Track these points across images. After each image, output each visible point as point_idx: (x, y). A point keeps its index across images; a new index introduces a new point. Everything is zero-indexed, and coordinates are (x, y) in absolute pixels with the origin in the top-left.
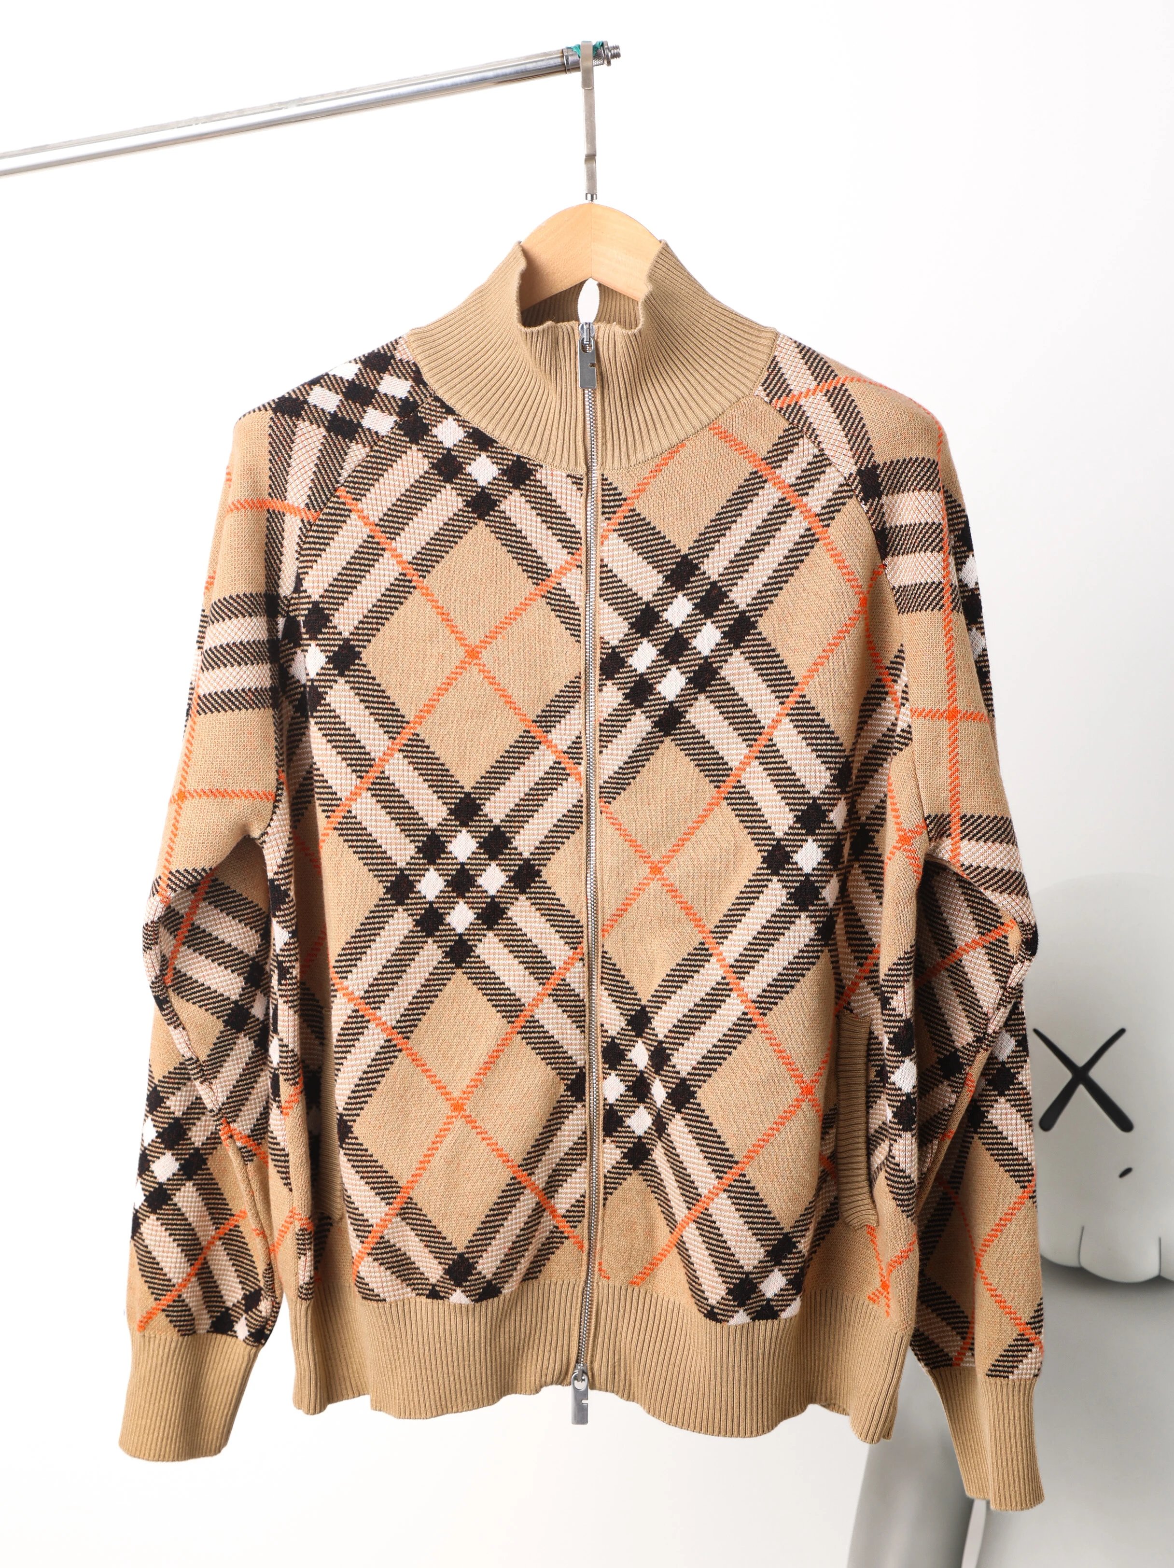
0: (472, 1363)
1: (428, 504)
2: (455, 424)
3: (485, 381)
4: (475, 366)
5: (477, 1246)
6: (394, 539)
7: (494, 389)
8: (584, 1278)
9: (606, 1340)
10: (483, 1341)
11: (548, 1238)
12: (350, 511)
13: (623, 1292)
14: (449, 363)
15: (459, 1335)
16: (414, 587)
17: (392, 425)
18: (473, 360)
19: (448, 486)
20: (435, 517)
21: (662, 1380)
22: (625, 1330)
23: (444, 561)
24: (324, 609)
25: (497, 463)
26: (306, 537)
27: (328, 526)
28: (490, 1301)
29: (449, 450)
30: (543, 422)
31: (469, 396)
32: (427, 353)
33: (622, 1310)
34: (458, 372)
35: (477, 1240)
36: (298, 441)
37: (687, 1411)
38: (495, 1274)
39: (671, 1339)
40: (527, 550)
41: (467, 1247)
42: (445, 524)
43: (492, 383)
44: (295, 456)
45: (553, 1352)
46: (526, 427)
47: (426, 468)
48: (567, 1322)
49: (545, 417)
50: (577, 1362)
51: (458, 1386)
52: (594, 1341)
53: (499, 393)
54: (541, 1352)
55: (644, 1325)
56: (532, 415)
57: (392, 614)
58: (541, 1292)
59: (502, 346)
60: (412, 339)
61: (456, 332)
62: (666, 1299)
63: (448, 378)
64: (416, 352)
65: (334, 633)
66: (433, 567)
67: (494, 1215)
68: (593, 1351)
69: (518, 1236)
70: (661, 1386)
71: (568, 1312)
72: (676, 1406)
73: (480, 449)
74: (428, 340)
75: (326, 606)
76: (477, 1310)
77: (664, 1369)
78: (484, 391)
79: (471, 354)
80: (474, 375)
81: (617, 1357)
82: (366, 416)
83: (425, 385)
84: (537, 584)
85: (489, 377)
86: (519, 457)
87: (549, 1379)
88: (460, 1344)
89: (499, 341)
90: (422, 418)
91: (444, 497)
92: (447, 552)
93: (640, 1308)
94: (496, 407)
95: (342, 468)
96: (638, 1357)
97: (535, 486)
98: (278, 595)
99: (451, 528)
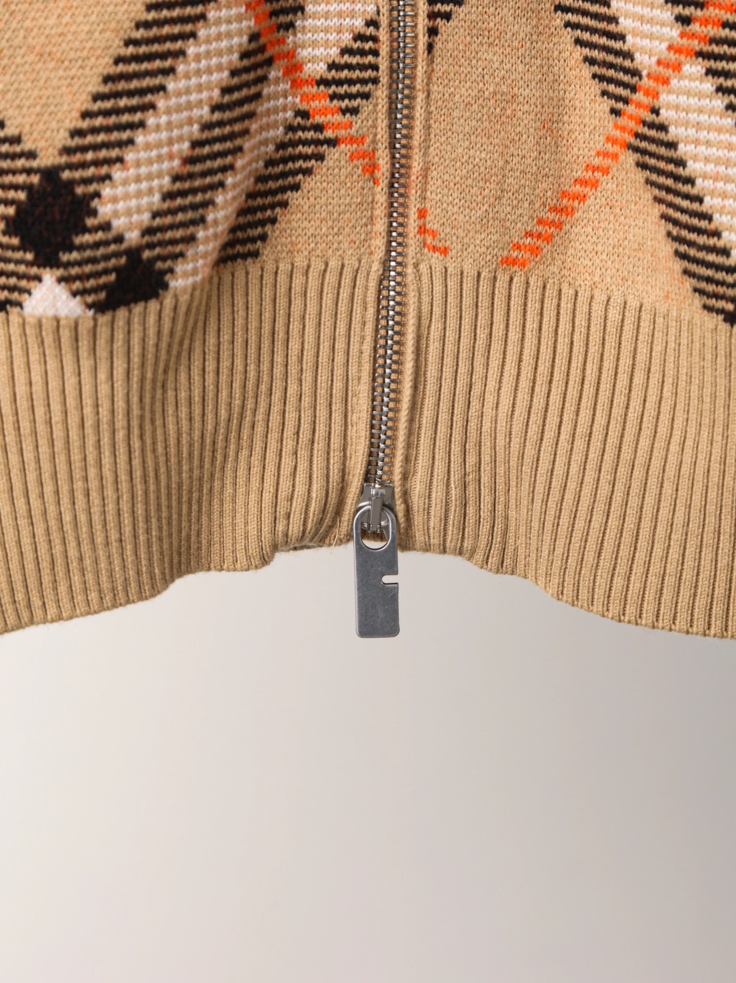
0: (94, 484)
5: (96, 147)
8: (380, 254)
9: (444, 417)
10: (120, 422)
11: (282, 146)
13: (484, 287)
15: (56, 407)
21: (600, 507)
22: (492, 385)
28: (138, 309)
33: (482, 334)
35: (95, 131)
37: (670, 581)
38: (148, 231)
39: (620, 400)
41: (67, 151)
45: (303, 454)
48: (339, 371)
50: (367, 479)
51: (58, 549)
52: (411, 420)
54: (271, 456)
55: (543, 368)
58: (268, 293)
62: (600, 297)
67: (137, 59)
68: (408, 446)
69: (207, 126)
70: (596, 523)
71: (340, 345)
72: (638, 569)
76: (103, 333)
77: (605, 477)
81: (471, 460)
87: (295, 529)
88: (58, 433)
93: (531, 325)
96: (530, 452)
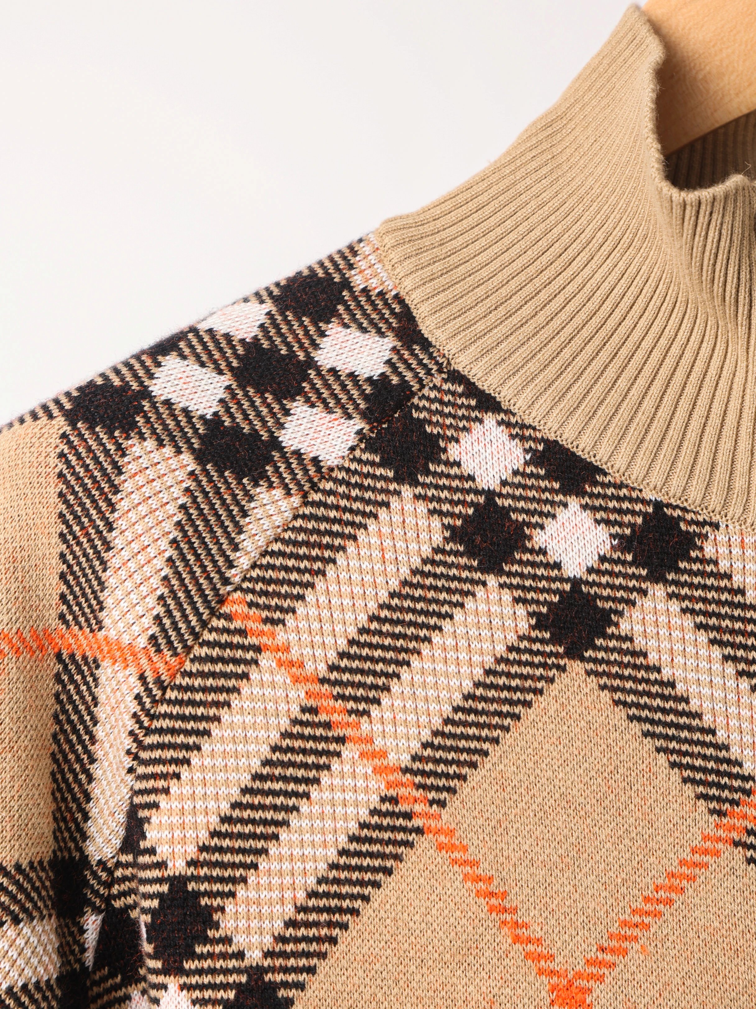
1: (446, 625)
2: (501, 433)
3: (569, 330)
4: (543, 296)
6: (366, 713)
7: (590, 349)
12: (258, 649)
14: (480, 291)
16: (419, 831)
17: (352, 440)
18: (537, 282)
19: (492, 581)
20: (463, 656)
23: (488, 763)
24: (197, 895)
25: (608, 522)
26: (152, 717)
27: (204, 690)
29: (490, 494)
30: (714, 420)
31: (532, 367)
32: (427, 272)
34: (502, 311)
36: (128, 486)
40: (690, 728)
42: (488, 672)
43: (585, 333)
44: (121, 524)
46: (674, 433)
47: (438, 539)
49: (717, 409)
53: (604, 356)
56: (684, 405)
57: (366, 899)
59: (607, 248)
60: (389, 241)
61: (492, 221)
63: (480, 326)
64: (400, 270)
65: (224, 956)
66: (463, 778)
73: (566, 490)
74: (427, 242)
75: (204, 887)
78: (567, 353)
79: (532, 270)
80: (541, 318)
82: (291, 423)
83: (426, 345)
84: (721, 814)
85: (578, 320)
86: (658, 505)
89: (600, 236)
90: (422, 423)
91: (482, 607)
92: (496, 741)
94: (598, 389)
95: (236, 548)
97: (703, 574)
98: (85, 859)
99: (501, 681)
